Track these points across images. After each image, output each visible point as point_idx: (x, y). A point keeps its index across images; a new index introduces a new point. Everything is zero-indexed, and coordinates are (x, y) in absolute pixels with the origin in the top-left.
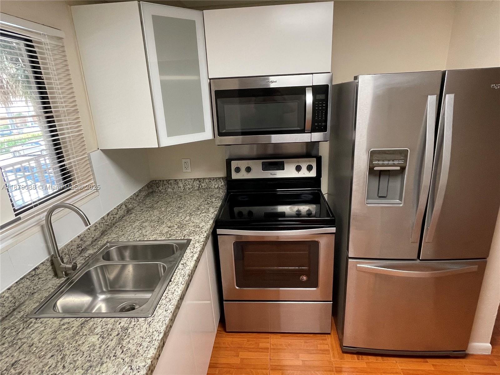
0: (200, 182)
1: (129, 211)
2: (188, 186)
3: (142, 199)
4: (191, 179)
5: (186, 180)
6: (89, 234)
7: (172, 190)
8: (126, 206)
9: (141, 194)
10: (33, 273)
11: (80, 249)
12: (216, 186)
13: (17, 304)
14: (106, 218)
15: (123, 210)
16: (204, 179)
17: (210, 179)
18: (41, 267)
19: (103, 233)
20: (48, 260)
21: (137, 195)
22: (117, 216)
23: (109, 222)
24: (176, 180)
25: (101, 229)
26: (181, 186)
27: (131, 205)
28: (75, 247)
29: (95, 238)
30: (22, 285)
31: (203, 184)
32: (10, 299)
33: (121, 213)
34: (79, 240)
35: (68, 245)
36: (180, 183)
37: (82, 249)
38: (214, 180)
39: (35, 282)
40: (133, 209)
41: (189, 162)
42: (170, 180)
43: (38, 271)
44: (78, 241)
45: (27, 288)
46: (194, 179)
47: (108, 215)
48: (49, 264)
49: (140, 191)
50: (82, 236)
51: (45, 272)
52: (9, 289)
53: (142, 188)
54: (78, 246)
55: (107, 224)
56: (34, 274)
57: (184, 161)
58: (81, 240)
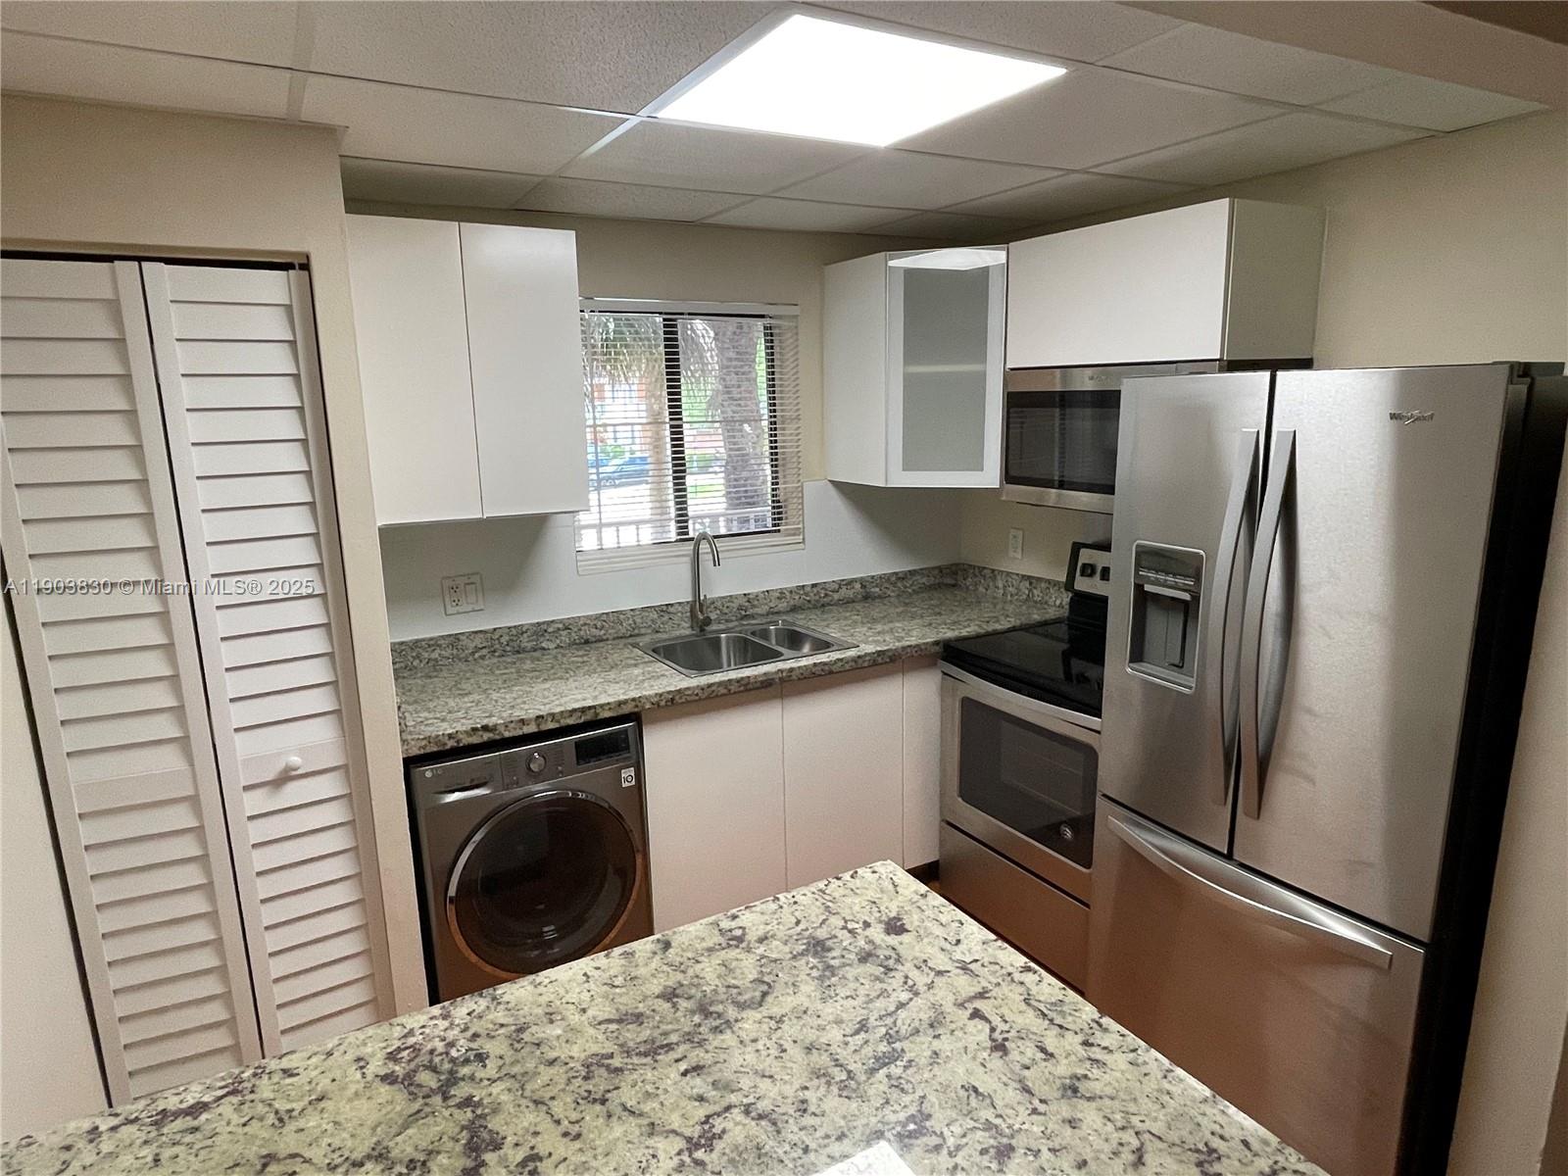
0: (1031, 584)
1: (867, 597)
2: (1011, 589)
3: (914, 588)
4: (1017, 574)
5: (1008, 574)
6: (765, 599)
7: (984, 590)
8: (863, 586)
9: (915, 578)
10: (665, 608)
11: (743, 613)
12: (1058, 602)
13: (636, 631)
14: (808, 589)
15: (853, 591)
16: (1039, 579)
17: (1049, 581)
18: (677, 606)
19: (794, 609)
20: (688, 602)
21: (901, 577)
22: (836, 596)
23: (812, 597)
24: (993, 571)
25: (792, 602)
26: (1001, 586)
27: (877, 590)
28: (735, 605)
29: (776, 610)
30: (647, 614)
31: (1035, 591)
32: (631, 622)
33: (844, 592)
34: (746, 599)
35: (724, 598)
36: (999, 577)
37: (746, 616)
38: (1055, 585)
39: (664, 619)
40: (880, 597)
41: (1021, 537)
42: (984, 568)
43: (671, 609)
44: (743, 601)
45: (653, 621)
46: (1023, 576)
47: (814, 586)
48: (688, 608)
49: (912, 573)
50: (751, 596)
51: (679, 614)
52: (632, 610)
53: (921, 569)
54: (740, 608)
55: (808, 598)
56: (665, 610)
57: (1013, 532)
58: (748, 601)
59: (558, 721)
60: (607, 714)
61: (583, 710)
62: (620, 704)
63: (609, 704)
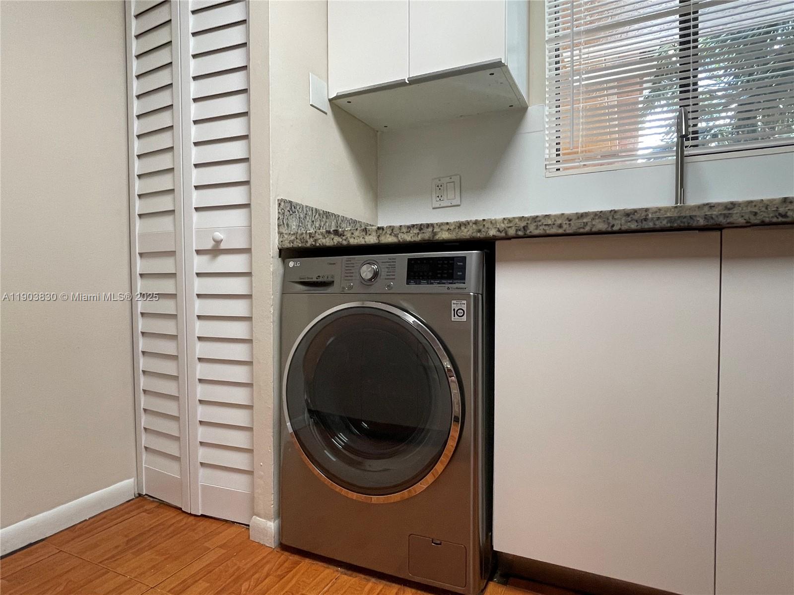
59: (396, 236)
60: (444, 235)
61: (421, 227)
62: (460, 225)
63: (447, 223)
